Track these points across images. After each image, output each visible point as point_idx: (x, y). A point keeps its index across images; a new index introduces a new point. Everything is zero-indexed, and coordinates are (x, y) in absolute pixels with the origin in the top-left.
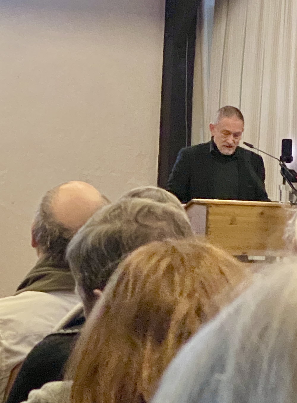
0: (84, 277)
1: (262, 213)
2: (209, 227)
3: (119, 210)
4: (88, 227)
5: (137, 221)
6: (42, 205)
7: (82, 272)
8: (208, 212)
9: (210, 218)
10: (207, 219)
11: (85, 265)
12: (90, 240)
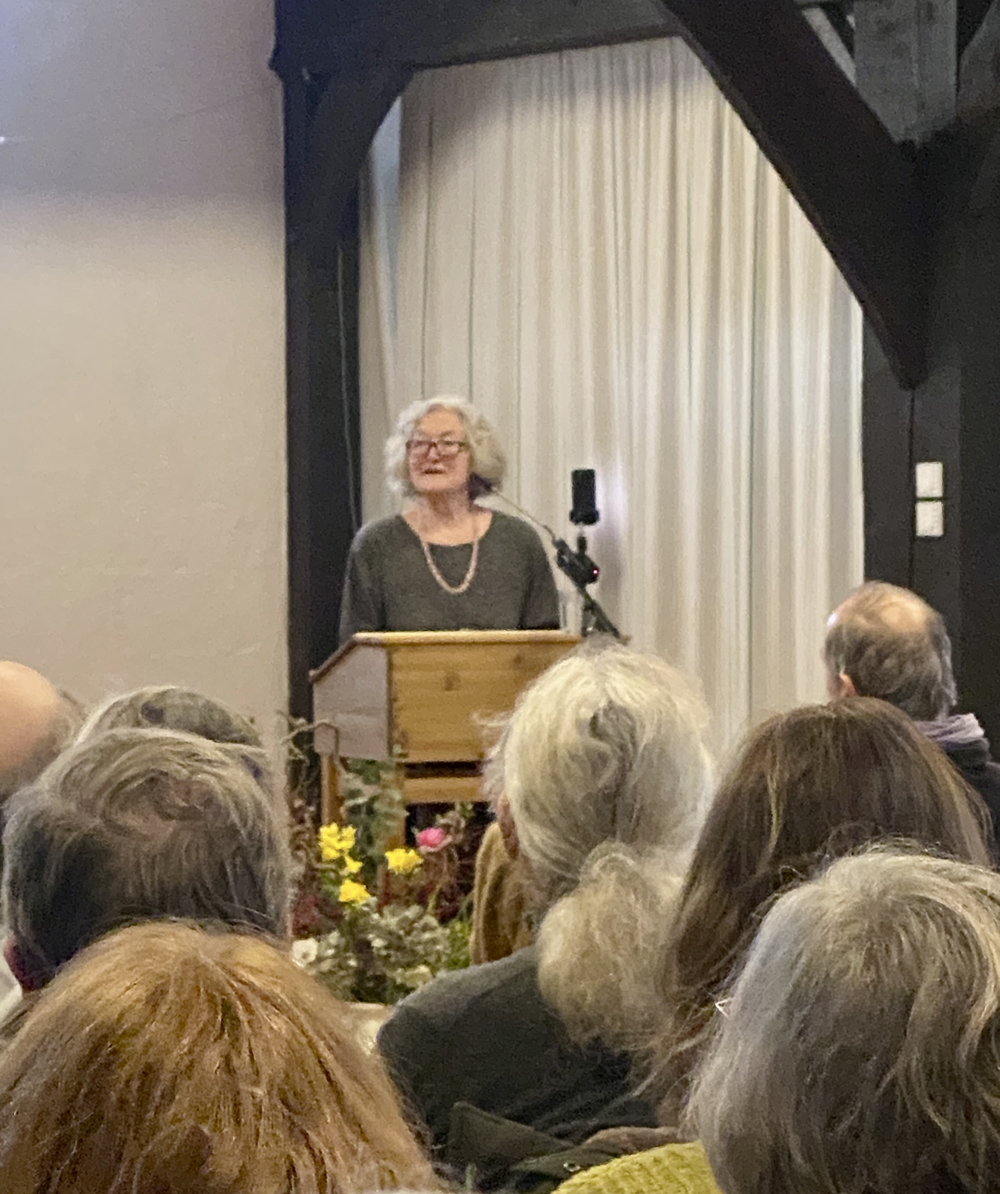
1: (518, 660)
2: (395, 700)
8: (391, 666)
10: (390, 682)
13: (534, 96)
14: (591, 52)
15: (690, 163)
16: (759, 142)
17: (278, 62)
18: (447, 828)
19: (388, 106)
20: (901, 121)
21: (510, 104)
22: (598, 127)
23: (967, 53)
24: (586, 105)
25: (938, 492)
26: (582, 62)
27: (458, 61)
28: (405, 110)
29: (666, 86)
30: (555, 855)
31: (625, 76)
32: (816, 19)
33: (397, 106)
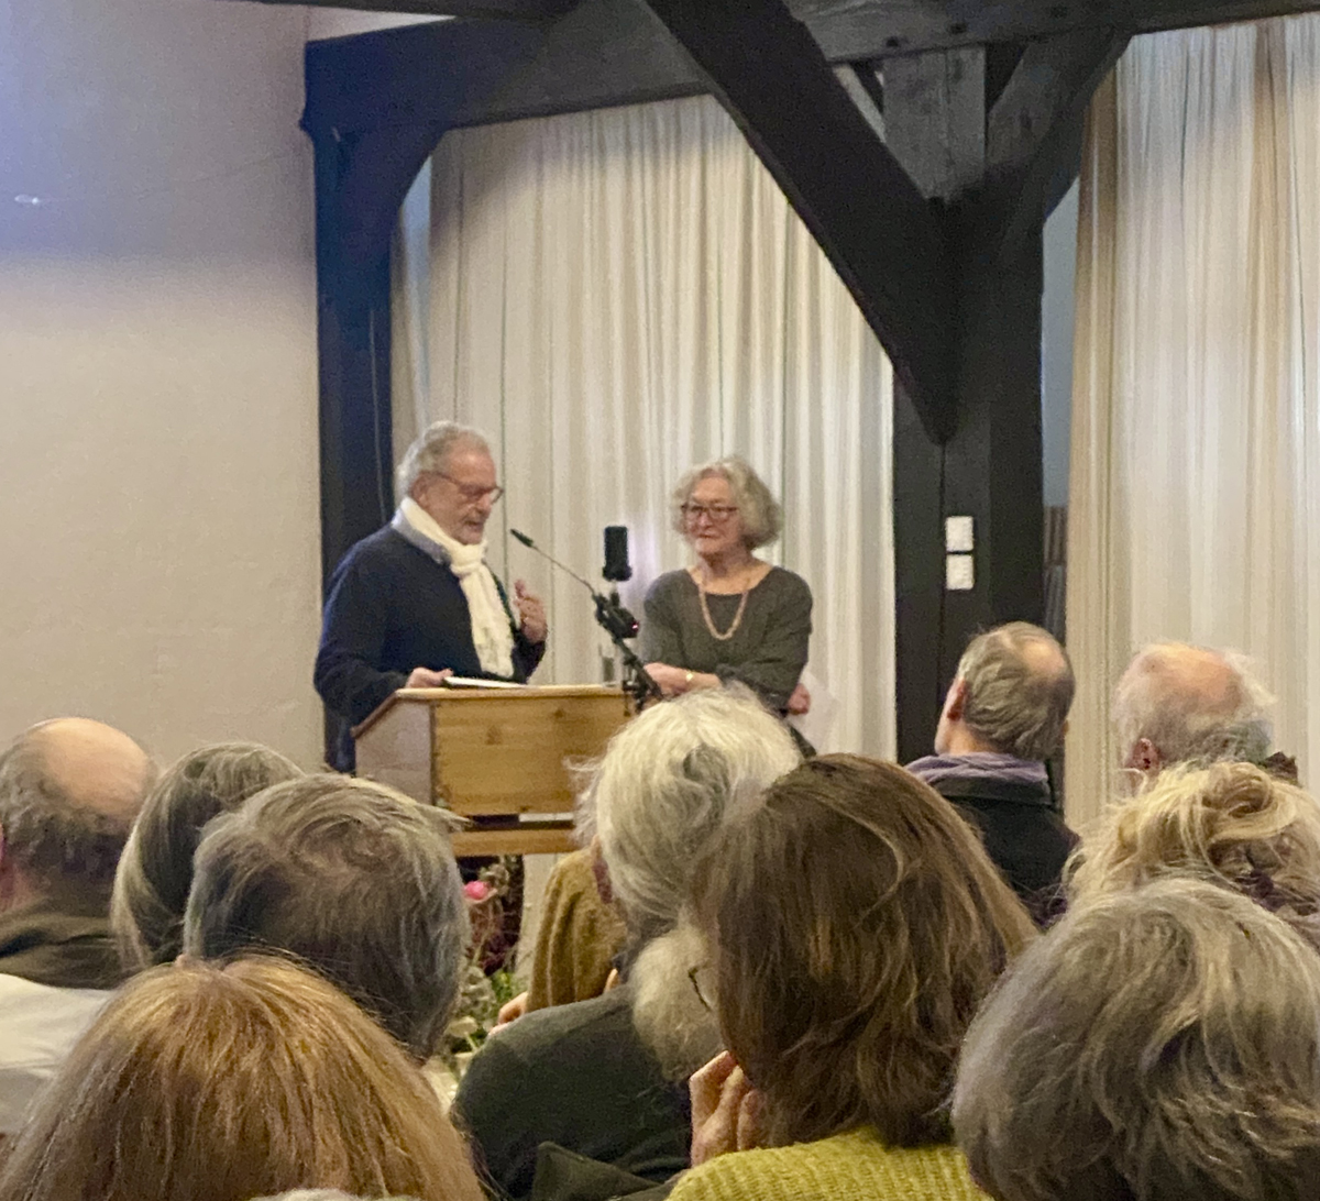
2: (438, 754)
8: (433, 721)
10: (432, 737)
14: (620, 112)
17: (306, 124)
18: (491, 881)
19: (418, 169)
20: (929, 177)
21: (540, 161)
23: (994, 112)
25: (969, 546)
26: (613, 121)
28: (434, 169)
30: (650, 896)
31: (654, 135)
32: (847, 77)
33: (427, 167)
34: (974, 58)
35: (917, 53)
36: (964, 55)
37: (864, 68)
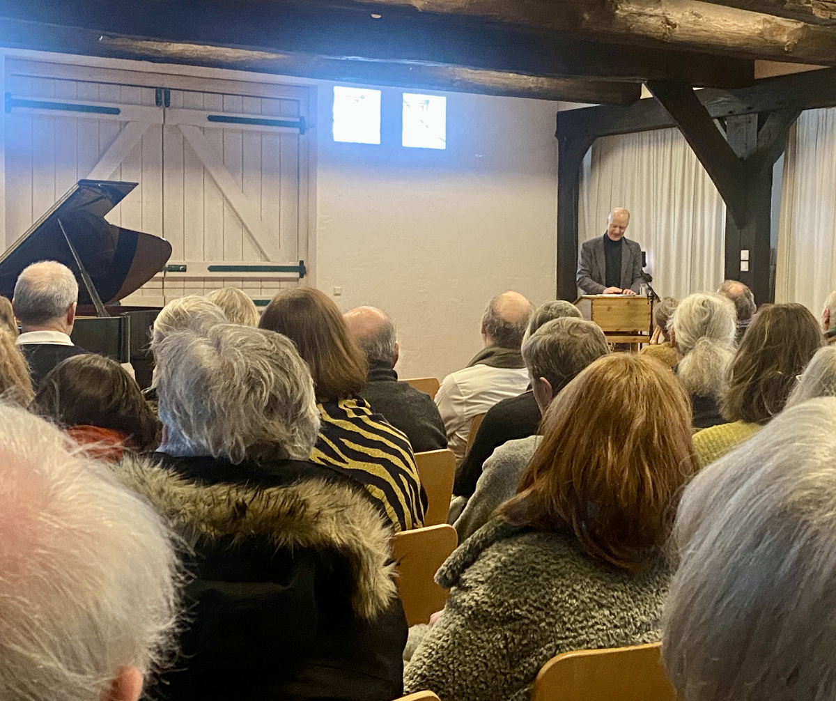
0: (534, 368)
1: (628, 303)
2: (593, 314)
3: (557, 326)
4: (537, 335)
5: (569, 333)
6: (491, 306)
7: (533, 365)
9: (594, 307)
10: (592, 309)
11: (535, 361)
12: (538, 344)
13: (631, 144)
14: (647, 133)
15: (676, 164)
16: (697, 156)
17: (557, 135)
19: (588, 149)
20: (740, 151)
21: (624, 148)
22: (649, 152)
23: (761, 132)
24: (645, 147)
25: (747, 258)
26: (646, 135)
27: (609, 135)
28: (593, 149)
29: (670, 143)
30: (687, 340)
31: (658, 139)
32: (716, 122)
33: (591, 148)
34: (755, 116)
35: (737, 115)
36: (752, 115)
37: (721, 119)
